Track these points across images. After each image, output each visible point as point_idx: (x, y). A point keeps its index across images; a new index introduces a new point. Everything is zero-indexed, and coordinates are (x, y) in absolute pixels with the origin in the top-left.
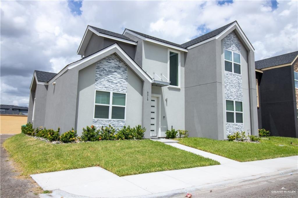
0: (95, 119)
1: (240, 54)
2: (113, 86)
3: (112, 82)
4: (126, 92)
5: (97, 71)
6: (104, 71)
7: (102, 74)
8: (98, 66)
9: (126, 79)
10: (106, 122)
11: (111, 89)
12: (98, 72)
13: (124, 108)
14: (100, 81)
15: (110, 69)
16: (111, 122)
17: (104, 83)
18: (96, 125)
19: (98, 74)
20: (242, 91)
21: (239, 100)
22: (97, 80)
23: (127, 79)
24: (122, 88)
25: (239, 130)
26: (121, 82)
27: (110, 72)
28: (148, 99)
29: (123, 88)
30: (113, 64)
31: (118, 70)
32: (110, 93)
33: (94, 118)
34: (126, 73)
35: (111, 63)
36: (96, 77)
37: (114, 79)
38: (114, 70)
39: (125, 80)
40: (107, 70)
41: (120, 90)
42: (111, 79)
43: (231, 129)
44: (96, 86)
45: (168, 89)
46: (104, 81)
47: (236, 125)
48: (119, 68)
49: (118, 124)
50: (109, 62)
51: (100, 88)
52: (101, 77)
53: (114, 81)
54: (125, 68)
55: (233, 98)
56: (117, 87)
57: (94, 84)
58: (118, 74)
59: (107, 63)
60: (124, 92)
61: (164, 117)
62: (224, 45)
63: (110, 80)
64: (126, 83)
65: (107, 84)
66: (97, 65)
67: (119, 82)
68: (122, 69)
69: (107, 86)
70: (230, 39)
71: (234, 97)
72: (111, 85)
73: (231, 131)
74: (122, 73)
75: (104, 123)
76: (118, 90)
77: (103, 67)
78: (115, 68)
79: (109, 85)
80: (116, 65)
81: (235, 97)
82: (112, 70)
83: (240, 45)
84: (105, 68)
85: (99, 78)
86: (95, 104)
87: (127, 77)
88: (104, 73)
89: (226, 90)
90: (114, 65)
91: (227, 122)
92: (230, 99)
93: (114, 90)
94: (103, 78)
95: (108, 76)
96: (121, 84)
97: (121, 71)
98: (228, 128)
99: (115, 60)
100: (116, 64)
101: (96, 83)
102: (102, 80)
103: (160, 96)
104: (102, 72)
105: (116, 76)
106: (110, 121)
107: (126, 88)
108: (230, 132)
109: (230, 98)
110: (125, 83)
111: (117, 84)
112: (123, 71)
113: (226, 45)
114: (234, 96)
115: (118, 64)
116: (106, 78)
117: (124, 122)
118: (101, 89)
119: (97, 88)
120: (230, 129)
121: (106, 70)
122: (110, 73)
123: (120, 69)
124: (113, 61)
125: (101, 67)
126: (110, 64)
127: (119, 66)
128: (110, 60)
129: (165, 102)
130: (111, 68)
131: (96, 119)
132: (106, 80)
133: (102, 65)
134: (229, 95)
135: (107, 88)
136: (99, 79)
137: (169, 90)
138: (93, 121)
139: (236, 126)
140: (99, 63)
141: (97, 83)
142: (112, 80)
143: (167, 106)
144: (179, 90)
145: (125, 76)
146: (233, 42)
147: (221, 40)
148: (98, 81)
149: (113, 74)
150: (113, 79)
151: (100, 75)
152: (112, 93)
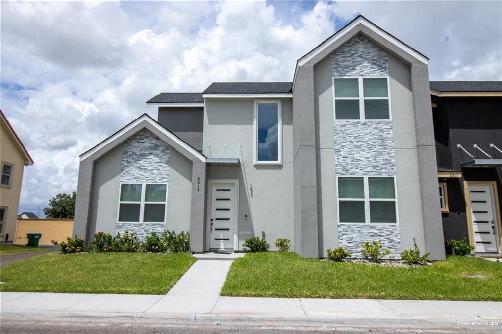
0: (119, 222)
1: (388, 78)
2: (146, 175)
3: (145, 170)
4: (168, 182)
5: (123, 158)
6: (134, 156)
7: (131, 160)
8: (125, 151)
9: (168, 163)
10: (135, 226)
11: (143, 179)
12: (125, 159)
13: (164, 205)
14: (127, 170)
15: (143, 152)
16: (143, 226)
17: (133, 172)
18: (120, 231)
19: (124, 161)
20: (393, 154)
21: (380, 174)
22: (123, 169)
23: (169, 161)
24: (160, 176)
25: (382, 238)
26: (160, 168)
27: (143, 156)
28: (198, 189)
29: (162, 176)
30: (147, 144)
31: (155, 152)
32: (141, 185)
33: (117, 222)
34: (167, 153)
35: (144, 142)
36: (122, 166)
37: (149, 165)
38: (148, 152)
39: (166, 164)
40: (138, 154)
41: (157, 180)
42: (143, 166)
43: (354, 235)
44: (121, 178)
45: (255, 169)
46: (133, 170)
47: (371, 227)
48: (156, 147)
49: (153, 230)
50: (141, 143)
51: (127, 179)
52: (129, 164)
53: (148, 168)
54: (165, 147)
55: (360, 172)
56: (152, 176)
57: (119, 176)
58: (155, 157)
59: (137, 145)
60: (163, 182)
61: (246, 216)
62: (334, 70)
63: (142, 168)
64: (168, 168)
65: (138, 174)
66: (124, 149)
67: (156, 168)
68: (161, 148)
69: (137, 176)
70: (353, 55)
71: (365, 170)
72: (143, 174)
73: (353, 240)
74: (161, 154)
75: (132, 229)
76: (155, 180)
77: (132, 150)
78: (151, 148)
79: (141, 174)
80: (152, 145)
81: (370, 169)
82: (146, 152)
83: (386, 58)
84: (135, 152)
85: (127, 166)
86: (120, 202)
87: (169, 159)
88: (133, 158)
89: (341, 158)
90: (149, 145)
91: (340, 222)
92: (351, 174)
93: (148, 180)
94: (131, 166)
95: (140, 162)
96: (159, 170)
97: (159, 152)
98: (343, 234)
99: (151, 138)
100: (152, 143)
101: (121, 174)
102: (130, 168)
103: (237, 182)
104: (131, 157)
105: (151, 160)
106: (141, 225)
107: (168, 175)
108: (349, 243)
109: (350, 172)
110: (166, 169)
111: (154, 172)
112: (163, 151)
113: (339, 69)
114: (363, 167)
115: (154, 142)
116: (136, 165)
117: (162, 226)
118: (129, 181)
119: (123, 180)
120: (351, 236)
121: (136, 154)
122: (143, 158)
123: (157, 149)
124: (148, 140)
125: (130, 151)
126: (143, 144)
127: (157, 146)
128: (143, 139)
129: (248, 192)
130: (143, 150)
131: (121, 223)
132: (137, 167)
133: (130, 148)
134: (349, 166)
135: (137, 178)
136: (126, 168)
137: (257, 169)
138: (117, 226)
139: (371, 230)
140: (127, 146)
141: (123, 174)
142: (145, 166)
143: (252, 197)
144: (279, 167)
145: (165, 158)
146: (362, 58)
147: (312, 65)
148: (124, 171)
149: (147, 157)
150: (147, 165)
151: (128, 162)
152: (145, 185)
